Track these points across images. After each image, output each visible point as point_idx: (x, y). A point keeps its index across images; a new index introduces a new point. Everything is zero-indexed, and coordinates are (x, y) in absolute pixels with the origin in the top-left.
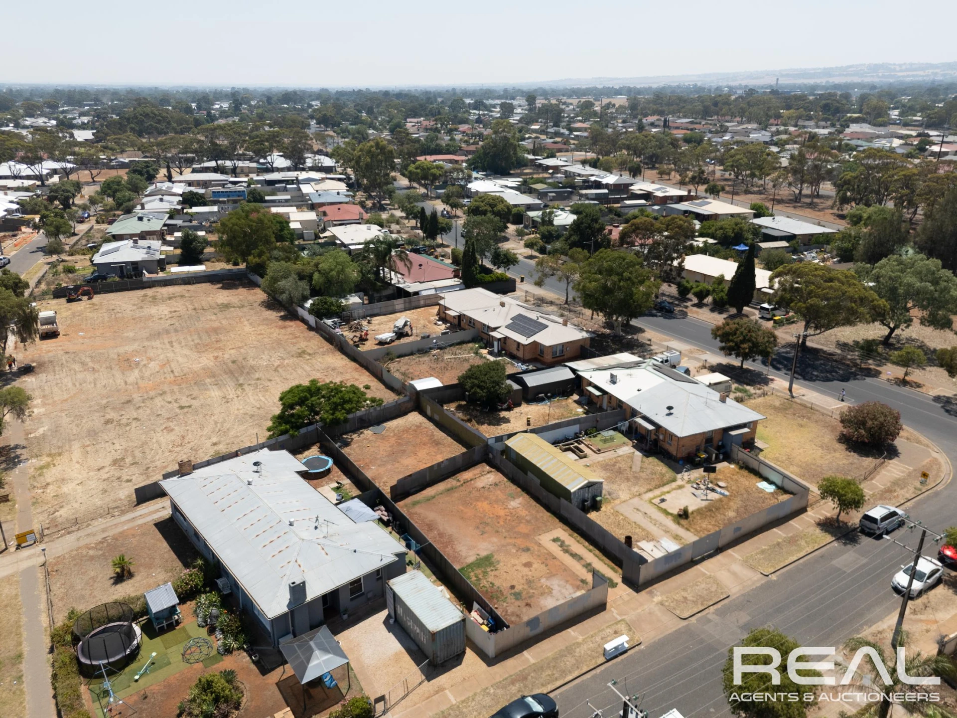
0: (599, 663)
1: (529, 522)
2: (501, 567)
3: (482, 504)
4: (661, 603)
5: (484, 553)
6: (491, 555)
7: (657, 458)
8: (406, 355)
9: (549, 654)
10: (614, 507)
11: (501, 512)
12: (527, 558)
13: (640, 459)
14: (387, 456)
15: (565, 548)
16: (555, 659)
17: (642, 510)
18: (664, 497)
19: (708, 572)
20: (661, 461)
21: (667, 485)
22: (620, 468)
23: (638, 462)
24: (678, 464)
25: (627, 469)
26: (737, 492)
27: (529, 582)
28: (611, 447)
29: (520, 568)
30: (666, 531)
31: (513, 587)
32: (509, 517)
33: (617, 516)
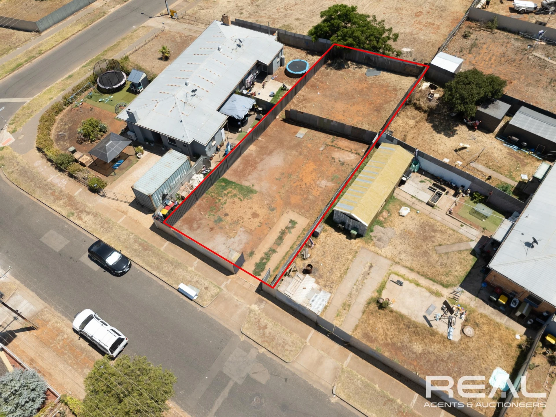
1: (306, 199)
2: (246, 202)
3: (311, 166)
4: (251, 311)
5: (256, 188)
6: (256, 192)
7: (477, 262)
8: (510, 31)
9: (171, 256)
10: (363, 248)
11: (308, 180)
12: (262, 212)
13: (462, 248)
14: (339, 93)
15: (287, 231)
16: (168, 260)
17: (372, 270)
18: (405, 283)
19: (310, 340)
20: (474, 267)
21: (431, 282)
22: (434, 237)
23: (455, 248)
24: (479, 284)
25: (436, 243)
26: (465, 350)
27: (236, 222)
28: (466, 220)
29: (250, 212)
30: (350, 295)
31: (227, 215)
32: (304, 186)
33: (350, 253)
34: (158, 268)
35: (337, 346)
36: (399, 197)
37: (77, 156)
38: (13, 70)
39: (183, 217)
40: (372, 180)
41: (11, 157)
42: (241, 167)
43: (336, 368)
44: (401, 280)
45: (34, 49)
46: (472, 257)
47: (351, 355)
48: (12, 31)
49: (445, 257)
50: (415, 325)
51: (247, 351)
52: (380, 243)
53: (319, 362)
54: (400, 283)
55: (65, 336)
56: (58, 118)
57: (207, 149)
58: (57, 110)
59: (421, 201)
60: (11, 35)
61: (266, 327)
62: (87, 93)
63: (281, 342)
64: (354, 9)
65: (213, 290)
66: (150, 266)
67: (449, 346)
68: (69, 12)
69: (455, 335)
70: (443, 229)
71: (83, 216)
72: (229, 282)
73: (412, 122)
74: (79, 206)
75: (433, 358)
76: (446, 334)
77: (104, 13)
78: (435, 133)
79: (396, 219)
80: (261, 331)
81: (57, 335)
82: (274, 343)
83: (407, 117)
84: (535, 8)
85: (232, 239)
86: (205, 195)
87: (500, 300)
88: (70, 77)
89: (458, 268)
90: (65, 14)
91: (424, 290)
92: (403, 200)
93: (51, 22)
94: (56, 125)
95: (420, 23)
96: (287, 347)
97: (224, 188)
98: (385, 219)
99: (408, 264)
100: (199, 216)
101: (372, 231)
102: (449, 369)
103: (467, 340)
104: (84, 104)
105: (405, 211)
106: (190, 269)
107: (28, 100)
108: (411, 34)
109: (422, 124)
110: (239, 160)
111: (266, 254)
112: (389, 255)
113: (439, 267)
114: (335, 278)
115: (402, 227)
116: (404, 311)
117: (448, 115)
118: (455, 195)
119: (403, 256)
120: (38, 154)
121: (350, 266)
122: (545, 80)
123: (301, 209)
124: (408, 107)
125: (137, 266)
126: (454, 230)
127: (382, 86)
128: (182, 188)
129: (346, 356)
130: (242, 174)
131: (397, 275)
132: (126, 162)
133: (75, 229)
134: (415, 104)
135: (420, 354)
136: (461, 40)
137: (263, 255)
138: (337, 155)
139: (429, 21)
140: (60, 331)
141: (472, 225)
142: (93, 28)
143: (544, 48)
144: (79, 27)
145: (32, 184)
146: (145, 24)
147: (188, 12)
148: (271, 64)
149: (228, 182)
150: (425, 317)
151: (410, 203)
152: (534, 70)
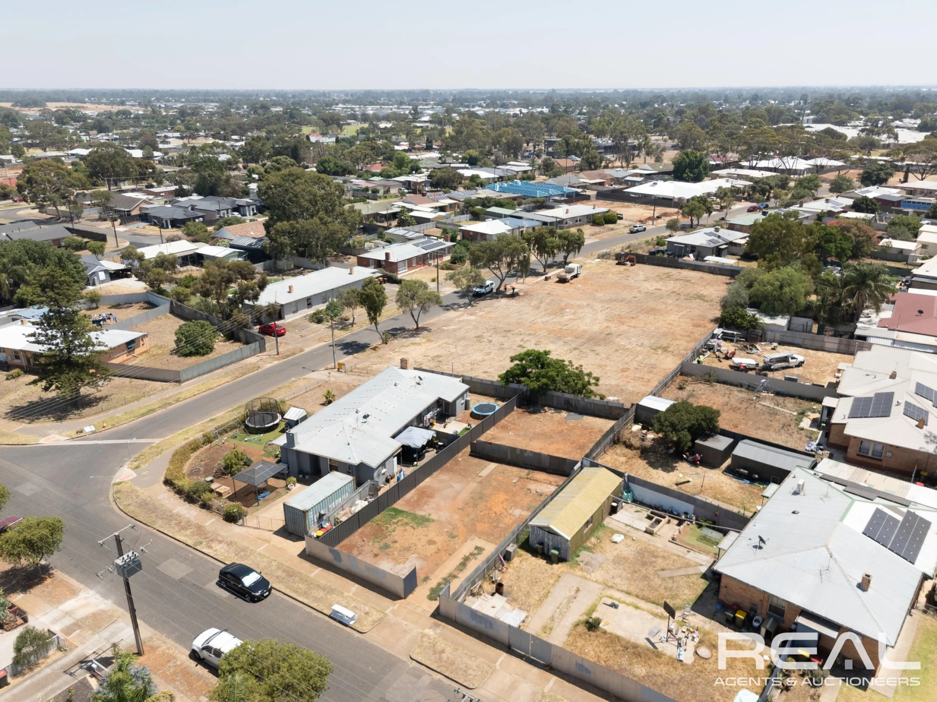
0: (324, 611)
1: (496, 527)
2: (420, 530)
3: (502, 496)
4: (424, 635)
5: (433, 517)
6: (433, 521)
7: (709, 585)
8: (731, 384)
9: (323, 582)
10: (567, 573)
11: (498, 509)
12: (440, 540)
13: (690, 573)
14: (535, 434)
15: (471, 557)
16: (318, 586)
17: (579, 594)
18: (621, 606)
19: (500, 665)
20: (705, 591)
21: (654, 606)
22: (655, 562)
23: (682, 572)
24: (714, 607)
25: (658, 568)
26: (701, 672)
27: (408, 549)
28: (694, 546)
29: (424, 540)
30: (552, 619)
31: (395, 542)
32: (494, 515)
33: (552, 578)
34: (305, 594)
35: (535, 670)
36: (610, 526)
37: (214, 486)
38: (143, 415)
39: (341, 544)
40: (573, 497)
41: (129, 490)
42: (416, 498)
43: (534, 694)
44: (616, 603)
45: (170, 397)
46: (703, 581)
47: (554, 679)
48: (147, 382)
49: (670, 581)
50: (635, 646)
51: (419, 677)
52: (588, 567)
53: (513, 687)
54: (614, 606)
55: (179, 663)
56: (193, 455)
57: (375, 474)
58: (194, 447)
59: (638, 530)
60: (146, 385)
61: (443, 651)
62: (231, 434)
63: (462, 666)
64: (547, 353)
65: (375, 616)
66: (296, 592)
67: (681, 668)
68: (218, 365)
69: (687, 657)
70: (666, 555)
71: (214, 545)
72: (396, 607)
73: (623, 459)
74: (210, 535)
75: (660, 680)
76: (675, 656)
77: (259, 367)
78: (651, 469)
79: (608, 546)
80: (437, 655)
81: (169, 661)
82: (454, 667)
83: (617, 454)
84: (757, 365)
85: (402, 565)
86: (369, 523)
87: (737, 615)
88: (212, 420)
89: (686, 591)
90: (213, 367)
91: (645, 612)
92: (615, 528)
93: (195, 374)
94: (190, 462)
95: (627, 377)
96: (470, 672)
97: (393, 517)
98: (594, 545)
99: (625, 588)
100: (360, 543)
101: (578, 556)
102: (682, 692)
103: (702, 661)
104: (226, 443)
105: (617, 538)
106: (346, 594)
107: (157, 441)
108: (618, 386)
109: (634, 460)
110: (413, 491)
111: (444, 579)
112: (600, 579)
113: (662, 591)
114: (532, 601)
115: (615, 553)
116: (620, 633)
117: (666, 453)
118: (679, 525)
119: (617, 580)
120: (166, 488)
121: (552, 590)
122: (776, 425)
123: (488, 536)
124: (617, 446)
125: (278, 594)
126: (679, 556)
127: (586, 429)
128: (342, 513)
129: (548, 681)
130: (418, 503)
131: (610, 598)
132: (273, 494)
133: (202, 558)
134: (625, 443)
135: (643, 677)
136: (676, 391)
137: (441, 581)
138: (533, 486)
139: (637, 375)
140: (171, 658)
141: (700, 551)
142: (245, 380)
143: (772, 399)
144: (228, 379)
145: (153, 515)
146: (307, 376)
147: (358, 366)
148: (455, 402)
149: (398, 512)
150: (648, 640)
151: (625, 532)
152: (763, 417)
